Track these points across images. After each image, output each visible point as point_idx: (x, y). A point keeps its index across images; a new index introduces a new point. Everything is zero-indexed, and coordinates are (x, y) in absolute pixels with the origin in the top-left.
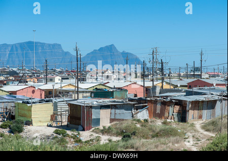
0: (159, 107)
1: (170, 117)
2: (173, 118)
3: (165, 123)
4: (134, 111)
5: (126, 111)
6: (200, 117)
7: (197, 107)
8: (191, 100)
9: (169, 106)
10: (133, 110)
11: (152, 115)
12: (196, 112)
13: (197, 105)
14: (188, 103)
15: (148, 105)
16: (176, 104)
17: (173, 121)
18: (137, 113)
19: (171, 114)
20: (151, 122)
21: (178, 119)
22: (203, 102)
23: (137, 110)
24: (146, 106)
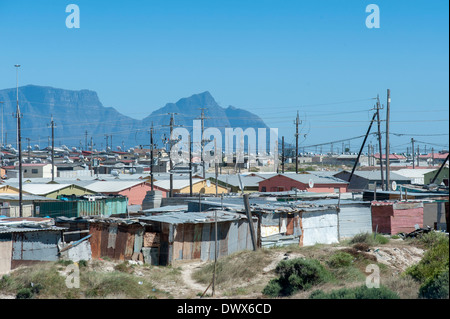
0: (113, 235)
1: (135, 256)
2: (141, 257)
3: (119, 268)
4: (61, 245)
5: (46, 246)
6: (197, 255)
7: (190, 236)
8: (177, 222)
9: (133, 233)
10: (60, 242)
11: (99, 252)
12: (188, 245)
13: (189, 232)
14: (171, 228)
15: (92, 233)
16: (148, 229)
17: (141, 263)
18: (67, 249)
19: (137, 250)
20: (93, 266)
21: (153, 259)
22: (201, 225)
23: (68, 242)
24: (86, 234)
